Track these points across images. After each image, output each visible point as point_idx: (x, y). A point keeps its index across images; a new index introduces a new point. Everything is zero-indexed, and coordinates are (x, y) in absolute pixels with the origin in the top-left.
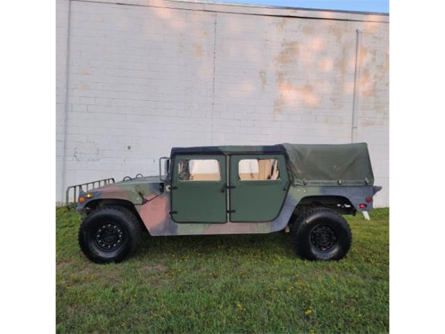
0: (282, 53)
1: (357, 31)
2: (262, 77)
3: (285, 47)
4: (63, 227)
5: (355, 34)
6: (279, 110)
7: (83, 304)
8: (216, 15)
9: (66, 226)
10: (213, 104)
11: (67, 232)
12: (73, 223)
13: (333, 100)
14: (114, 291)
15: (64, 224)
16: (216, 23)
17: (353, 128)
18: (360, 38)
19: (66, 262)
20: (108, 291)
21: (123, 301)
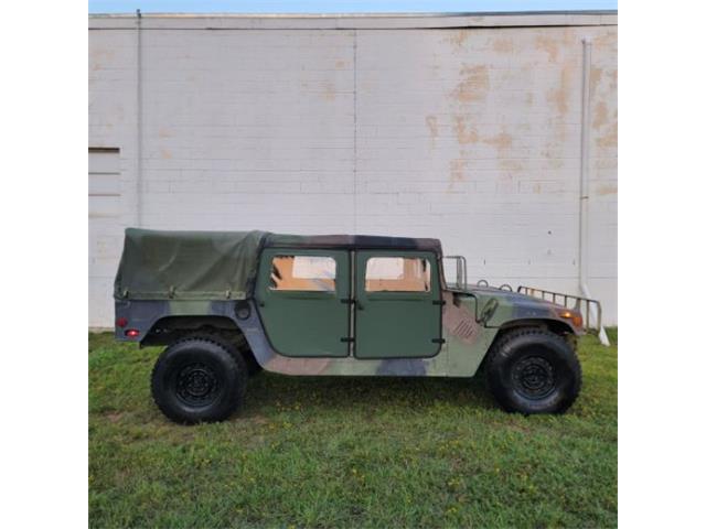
0: (462, 85)
1: (584, 42)
2: (430, 124)
3: (466, 76)
4: (134, 362)
5: (580, 47)
6: (460, 176)
7: (138, 469)
8: (355, 35)
9: (139, 361)
10: (355, 171)
11: (137, 370)
12: (149, 356)
13: (548, 155)
14: (184, 451)
15: (136, 358)
16: (355, 47)
17: (581, 198)
18: (588, 52)
19: (129, 411)
20: (175, 452)
21: (194, 464)
